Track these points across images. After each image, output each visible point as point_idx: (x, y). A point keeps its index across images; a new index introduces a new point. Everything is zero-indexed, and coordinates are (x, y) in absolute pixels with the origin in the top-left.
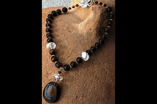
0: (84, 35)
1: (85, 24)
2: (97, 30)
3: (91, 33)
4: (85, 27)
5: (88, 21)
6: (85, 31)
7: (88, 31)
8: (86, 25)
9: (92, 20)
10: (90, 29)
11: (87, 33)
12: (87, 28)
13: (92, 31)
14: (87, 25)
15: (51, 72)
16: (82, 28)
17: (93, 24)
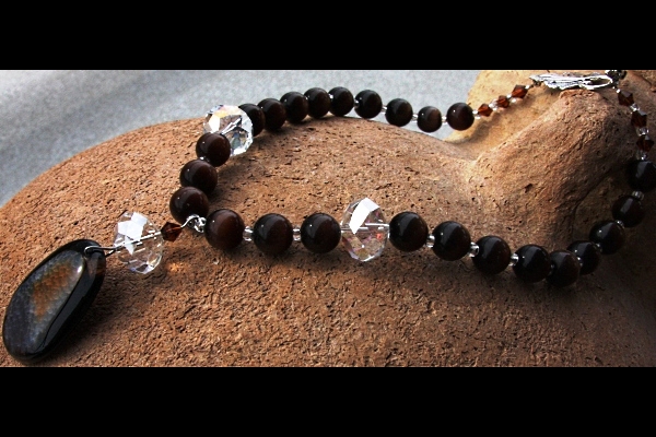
0: (486, 211)
1: (504, 156)
2: (564, 204)
3: (528, 213)
4: (499, 174)
5: (529, 136)
6: (496, 194)
7: (513, 196)
8: (509, 158)
9: (551, 135)
10: (529, 187)
11: (507, 203)
12: (514, 177)
13: (534, 200)
14: (518, 163)
15: (215, 307)
16: (487, 173)
17: (555, 155)
